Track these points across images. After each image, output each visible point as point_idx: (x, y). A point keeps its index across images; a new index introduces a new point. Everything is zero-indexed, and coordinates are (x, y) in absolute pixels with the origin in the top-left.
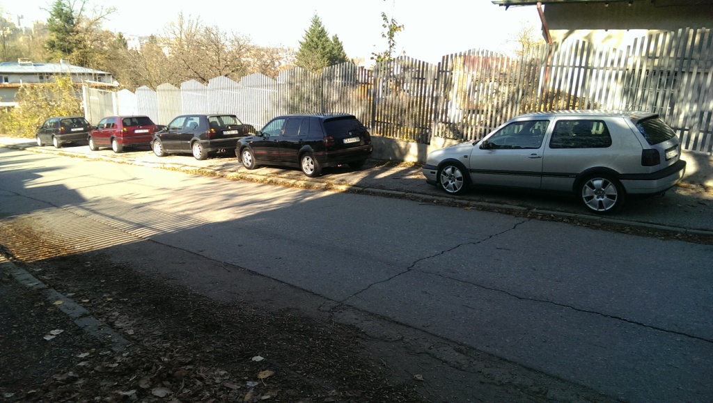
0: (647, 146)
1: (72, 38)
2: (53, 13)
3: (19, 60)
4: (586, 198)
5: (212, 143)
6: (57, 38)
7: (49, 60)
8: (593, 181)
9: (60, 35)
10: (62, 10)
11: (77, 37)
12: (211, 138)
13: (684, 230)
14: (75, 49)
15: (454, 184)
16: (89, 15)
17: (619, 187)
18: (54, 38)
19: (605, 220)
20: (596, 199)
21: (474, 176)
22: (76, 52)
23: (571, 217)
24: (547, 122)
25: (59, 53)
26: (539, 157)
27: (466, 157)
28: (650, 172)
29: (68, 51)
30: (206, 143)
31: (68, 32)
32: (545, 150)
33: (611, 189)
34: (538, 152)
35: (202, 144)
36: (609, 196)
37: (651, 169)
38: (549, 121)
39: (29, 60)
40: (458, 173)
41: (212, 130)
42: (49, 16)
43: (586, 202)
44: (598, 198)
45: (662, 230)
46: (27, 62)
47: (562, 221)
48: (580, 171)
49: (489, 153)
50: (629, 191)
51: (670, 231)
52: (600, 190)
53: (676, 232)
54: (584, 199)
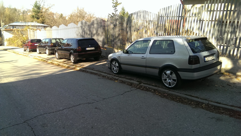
0: (192, 54)
1: (40, 14)
2: (34, 6)
3: (20, 22)
4: (164, 80)
5: (51, 49)
6: (35, 14)
7: (32, 21)
8: (166, 71)
9: (36, 13)
10: (37, 5)
11: (41, 14)
12: (51, 47)
13: (207, 102)
14: (40, 18)
15: (116, 69)
16: (46, 7)
17: (178, 76)
18: (34, 14)
19: (170, 92)
20: (168, 81)
21: (122, 66)
22: (41, 19)
23: (155, 89)
24: (150, 41)
25: (36, 19)
26: (144, 58)
27: (119, 57)
28: (193, 68)
29: (38, 18)
30: (50, 49)
31: (39, 12)
32: (147, 55)
33: (174, 76)
34: (145, 56)
35: (48, 49)
36: (174, 80)
37: (194, 66)
38: (150, 40)
39: (23, 21)
40: (117, 64)
41: (52, 44)
42: (33, 7)
43: (164, 82)
44: (169, 80)
45: (196, 101)
46: (23, 22)
47: (151, 91)
48: (161, 66)
49: (128, 55)
50: (183, 78)
51: (200, 102)
52: (169, 76)
53: (203, 103)
54: (163, 80)
